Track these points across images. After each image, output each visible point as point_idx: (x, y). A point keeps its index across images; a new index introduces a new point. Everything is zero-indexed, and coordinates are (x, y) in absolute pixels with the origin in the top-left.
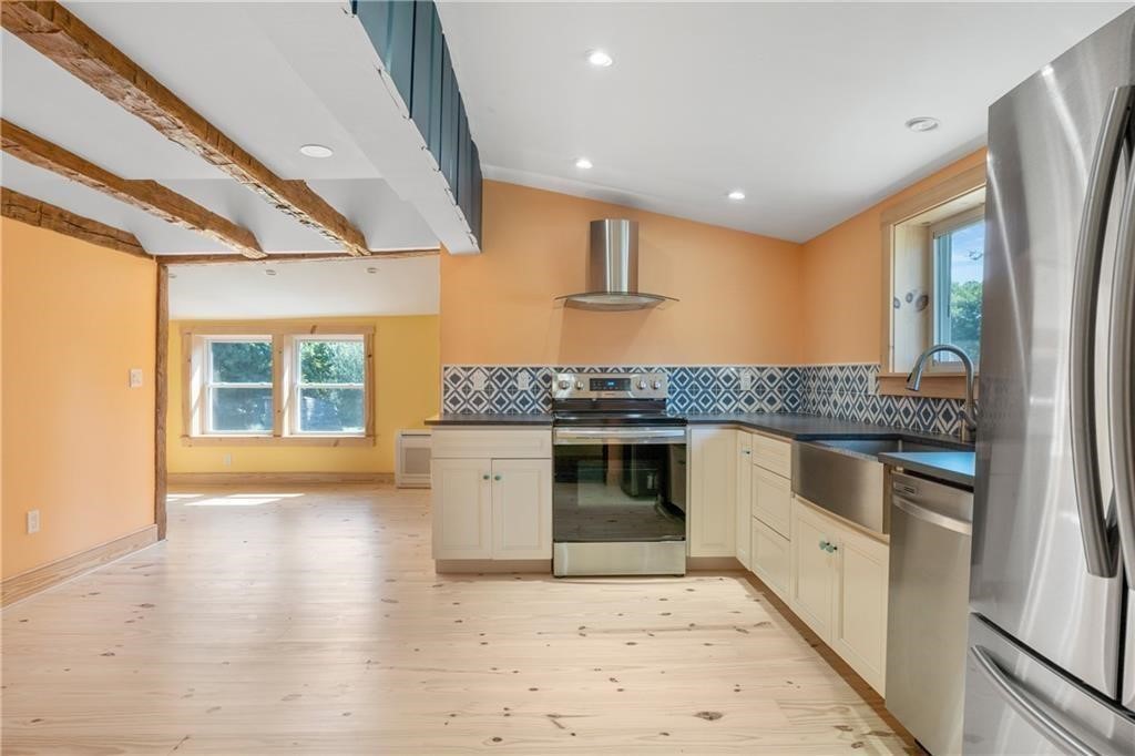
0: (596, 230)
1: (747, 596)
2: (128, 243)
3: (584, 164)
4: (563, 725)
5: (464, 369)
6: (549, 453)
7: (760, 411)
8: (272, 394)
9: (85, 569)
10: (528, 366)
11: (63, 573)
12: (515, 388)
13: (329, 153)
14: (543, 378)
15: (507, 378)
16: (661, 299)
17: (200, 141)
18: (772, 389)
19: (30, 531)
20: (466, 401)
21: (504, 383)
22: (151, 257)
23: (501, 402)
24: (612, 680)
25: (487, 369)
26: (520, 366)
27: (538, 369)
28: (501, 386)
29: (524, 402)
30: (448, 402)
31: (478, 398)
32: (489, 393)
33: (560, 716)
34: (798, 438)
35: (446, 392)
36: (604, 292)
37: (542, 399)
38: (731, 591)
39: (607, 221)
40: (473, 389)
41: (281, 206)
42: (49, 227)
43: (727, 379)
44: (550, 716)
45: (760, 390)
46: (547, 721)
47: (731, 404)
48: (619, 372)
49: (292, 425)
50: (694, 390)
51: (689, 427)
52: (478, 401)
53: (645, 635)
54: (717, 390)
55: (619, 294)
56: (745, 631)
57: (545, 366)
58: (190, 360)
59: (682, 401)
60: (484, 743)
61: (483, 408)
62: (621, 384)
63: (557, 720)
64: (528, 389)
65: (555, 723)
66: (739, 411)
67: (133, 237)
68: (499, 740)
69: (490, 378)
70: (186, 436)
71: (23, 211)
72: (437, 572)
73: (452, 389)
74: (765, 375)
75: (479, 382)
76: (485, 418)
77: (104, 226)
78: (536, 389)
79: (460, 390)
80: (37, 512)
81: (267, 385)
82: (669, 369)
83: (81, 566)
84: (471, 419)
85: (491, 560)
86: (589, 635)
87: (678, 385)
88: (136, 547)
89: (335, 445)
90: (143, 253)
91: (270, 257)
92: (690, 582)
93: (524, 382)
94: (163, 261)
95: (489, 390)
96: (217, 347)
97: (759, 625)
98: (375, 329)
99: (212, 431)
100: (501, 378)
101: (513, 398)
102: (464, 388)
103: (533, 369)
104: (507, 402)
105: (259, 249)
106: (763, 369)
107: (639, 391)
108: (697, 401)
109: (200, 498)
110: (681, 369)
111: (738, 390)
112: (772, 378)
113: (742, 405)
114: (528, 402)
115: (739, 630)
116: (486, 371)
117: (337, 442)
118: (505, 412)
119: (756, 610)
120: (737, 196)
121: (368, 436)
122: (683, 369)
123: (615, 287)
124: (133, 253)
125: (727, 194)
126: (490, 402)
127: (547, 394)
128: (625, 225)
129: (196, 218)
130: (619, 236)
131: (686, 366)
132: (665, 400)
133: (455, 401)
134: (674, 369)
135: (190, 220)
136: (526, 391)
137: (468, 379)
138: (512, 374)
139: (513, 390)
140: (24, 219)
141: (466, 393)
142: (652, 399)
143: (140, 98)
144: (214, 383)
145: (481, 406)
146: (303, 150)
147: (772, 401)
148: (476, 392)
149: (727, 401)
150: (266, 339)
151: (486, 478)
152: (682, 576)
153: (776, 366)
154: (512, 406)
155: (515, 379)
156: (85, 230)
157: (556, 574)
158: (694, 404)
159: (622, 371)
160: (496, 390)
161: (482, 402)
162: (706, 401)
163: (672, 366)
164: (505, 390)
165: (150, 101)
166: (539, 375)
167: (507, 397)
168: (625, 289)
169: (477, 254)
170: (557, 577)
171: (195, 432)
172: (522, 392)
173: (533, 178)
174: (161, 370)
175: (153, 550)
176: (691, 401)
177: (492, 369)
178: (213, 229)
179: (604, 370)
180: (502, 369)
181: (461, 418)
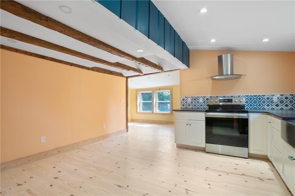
0: (220, 58)
1: (269, 169)
2: (121, 75)
3: (213, 41)
4: (188, 193)
5: (186, 97)
6: (204, 119)
7: (281, 109)
8: (152, 104)
9: (113, 136)
10: (202, 96)
11: (109, 136)
12: (199, 102)
13: (143, 51)
14: (206, 99)
15: (197, 99)
16: (241, 75)
17: (117, 53)
18: (287, 102)
19: (104, 128)
20: (186, 105)
21: (196, 100)
22: (125, 77)
23: (195, 105)
24: (209, 184)
25: (191, 97)
26: (200, 96)
27: (205, 97)
28: (195, 101)
29: (201, 105)
30: (182, 105)
31: (189, 104)
32: (192, 103)
33: (189, 190)
34: (284, 119)
35: (181, 103)
36: (222, 75)
37: (206, 105)
38: (264, 166)
39: (223, 55)
40: (188, 102)
41: (139, 64)
42: (106, 73)
43: (268, 98)
44: (186, 189)
45: (282, 102)
46: (185, 191)
47: (270, 106)
48: (229, 97)
49: (156, 110)
50: (255, 102)
51: (249, 114)
52: (189, 105)
53: (226, 174)
54: (264, 102)
55: (228, 75)
56: (262, 180)
57: (207, 96)
58: (137, 97)
59: (251, 105)
60: (166, 191)
61: (191, 107)
62: (230, 101)
63: (188, 191)
64: (202, 102)
65: (187, 192)
66: (273, 109)
67: (121, 73)
68: (170, 192)
69: (192, 99)
70: (137, 112)
71: (102, 71)
72: (177, 146)
73: (183, 102)
74: (284, 97)
75: (189, 100)
76: (191, 110)
77: (116, 72)
78: (204, 102)
79: (185, 102)
80: (105, 125)
81: (151, 101)
82: (246, 96)
83: (112, 136)
84: (188, 110)
85: (189, 145)
86: (208, 170)
87: (249, 101)
88: (122, 133)
89: (164, 115)
90: (123, 77)
91: (145, 75)
92: (249, 161)
93: (201, 100)
94: (127, 78)
95: (192, 102)
96: (142, 94)
97: (269, 179)
98: (172, 88)
99: (142, 111)
100: (195, 99)
101: (198, 104)
102: (186, 102)
103: (204, 97)
104: (197, 105)
105: (142, 73)
106: (283, 95)
107: (235, 102)
108: (256, 105)
109: (138, 125)
110: (250, 96)
111: (272, 102)
112: (287, 98)
113: (274, 107)
114: (202, 106)
115: (260, 179)
116: (191, 98)
117: (165, 114)
118: (196, 108)
119: (271, 174)
120: (266, 40)
121: (171, 113)
122: (251, 96)
123: (226, 73)
124: (122, 77)
125: (262, 40)
126: (192, 105)
127: (207, 103)
128: (229, 56)
129: (127, 68)
130: (227, 59)
131: (252, 95)
132: (244, 105)
133: (183, 105)
134: (248, 96)
135: (126, 69)
136: (202, 103)
137: (186, 100)
138: (198, 98)
139: (198, 102)
140: (102, 72)
141: (186, 103)
142: (240, 105)
143: (102, 47)
144: (142, 101)
145: (190, 106)
146: (137, 51)
147: (287, 106)
148: (189, 103)
149: (268, 105)
150: (151, 92)
151: (187, 124)
152: (247, 158)
153: (288, 94)
154: (198, 106)
155: (199, 99)
156: (113, 73)
157: (206, 151)
158: (255, 106)
159: (230, 97)
160: (194, 102)
161: (190, 105)
162: (260, 105)
163: (247, 95)
164: (196, 102)
165: (104, 47)
166: (205, 98)
167: (197, 104)
168: (229, 73)
169: (188, 69)
170: (207, 152)
171: (138, 111)
172: (201, 103)
173: (202, 47)
174: (127, 99)
175: (125, 134)
176: (254, 105)
177: (193, 97)
178: (131, 70)
179: (224, 97)
180: (195, 97)
181: (185, 110)
